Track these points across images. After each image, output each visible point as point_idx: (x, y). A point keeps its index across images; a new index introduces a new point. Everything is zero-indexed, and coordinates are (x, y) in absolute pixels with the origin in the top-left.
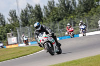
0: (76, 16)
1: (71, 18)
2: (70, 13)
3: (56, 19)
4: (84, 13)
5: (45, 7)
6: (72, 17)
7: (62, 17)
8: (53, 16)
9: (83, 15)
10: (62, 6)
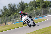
0: (18, 13)
1: (15, 14)
2: (14, 12)
3: (8, 15)
7: (11, 14)
10: (10, 9)
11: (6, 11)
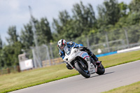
0: (99, 30)
1: (92, 33)
2: (90, 27)
3: (72, 36)
4: (110, 26)
5: (55, 21)
6: (93, 31)
7: (80, 32)
8: (68, 31)
9: (108, 28)
10: (78, 18)
11: (67, 25)
